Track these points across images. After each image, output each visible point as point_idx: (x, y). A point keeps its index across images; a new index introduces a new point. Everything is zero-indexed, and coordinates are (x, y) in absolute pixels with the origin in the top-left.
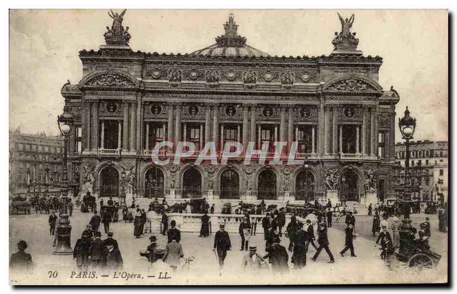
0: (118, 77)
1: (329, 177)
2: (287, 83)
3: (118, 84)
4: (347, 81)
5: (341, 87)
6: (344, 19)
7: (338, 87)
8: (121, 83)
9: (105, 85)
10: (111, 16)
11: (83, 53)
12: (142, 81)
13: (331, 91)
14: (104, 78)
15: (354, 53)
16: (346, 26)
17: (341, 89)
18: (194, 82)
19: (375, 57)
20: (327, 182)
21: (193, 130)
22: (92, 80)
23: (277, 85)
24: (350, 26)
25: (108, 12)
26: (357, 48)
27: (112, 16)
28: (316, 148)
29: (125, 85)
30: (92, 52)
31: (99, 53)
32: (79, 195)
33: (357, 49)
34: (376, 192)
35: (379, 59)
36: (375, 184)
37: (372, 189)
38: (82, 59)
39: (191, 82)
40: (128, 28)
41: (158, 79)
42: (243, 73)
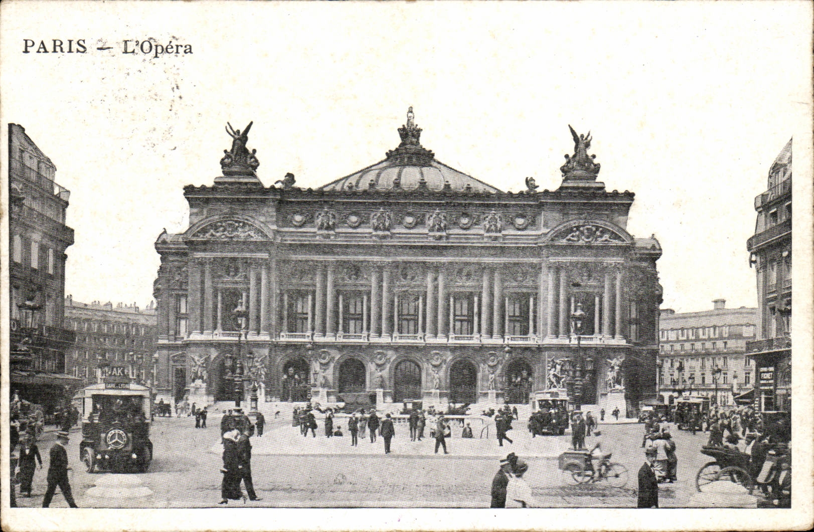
0: (241, 224)
1: (553, 369)
2: (492, 231)
3: (242, 235)
4: (581, 229)
5: (573, 236)
6: (579, 136)
7: (568, 238)
8: (247, 234)
9: (223, 237)
10: (230, 134)
11: (189, 190)
12: (278, 232)
13: (556, 243)
14: (221, 226)
15: (594, 185)
16: (582, 146)
17: (573, 241)
18: (354, 231)
19: (623, 192)
20: (551, 377)
21: (352, 301)
22: (204, 231)
23: (478, 235)
24: (588, 145)
25: (226, 127)
26: (597, 178)
27: (232, 133)
28: (535, 327)
29: (252, 237)
30: (203, 188)
31: (213, 189)
32: (185, 398)
33: (598, 180)
34: (624, 391)
35: (630, 196)
36: (623, 380)
37: (617, 387)
38: (188, 199)
39: (351, 230)
40: (254, 151)
41: (300, 227)
42: (427, 216)
